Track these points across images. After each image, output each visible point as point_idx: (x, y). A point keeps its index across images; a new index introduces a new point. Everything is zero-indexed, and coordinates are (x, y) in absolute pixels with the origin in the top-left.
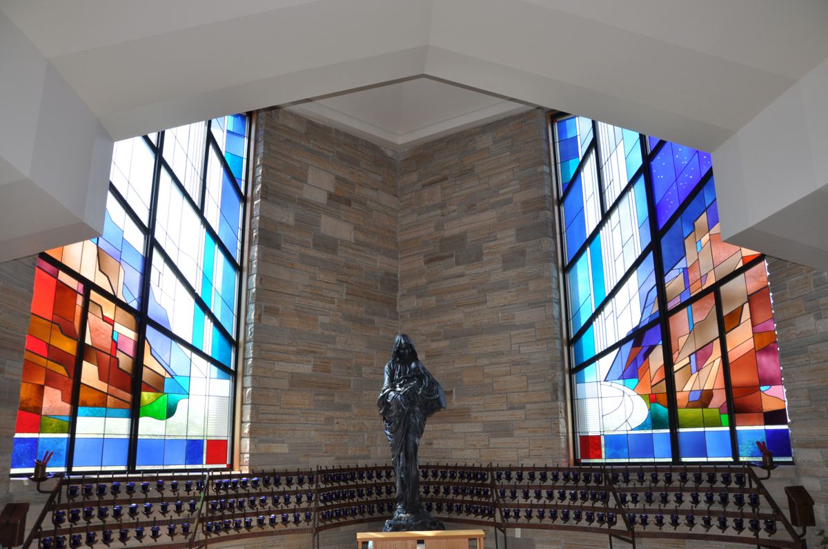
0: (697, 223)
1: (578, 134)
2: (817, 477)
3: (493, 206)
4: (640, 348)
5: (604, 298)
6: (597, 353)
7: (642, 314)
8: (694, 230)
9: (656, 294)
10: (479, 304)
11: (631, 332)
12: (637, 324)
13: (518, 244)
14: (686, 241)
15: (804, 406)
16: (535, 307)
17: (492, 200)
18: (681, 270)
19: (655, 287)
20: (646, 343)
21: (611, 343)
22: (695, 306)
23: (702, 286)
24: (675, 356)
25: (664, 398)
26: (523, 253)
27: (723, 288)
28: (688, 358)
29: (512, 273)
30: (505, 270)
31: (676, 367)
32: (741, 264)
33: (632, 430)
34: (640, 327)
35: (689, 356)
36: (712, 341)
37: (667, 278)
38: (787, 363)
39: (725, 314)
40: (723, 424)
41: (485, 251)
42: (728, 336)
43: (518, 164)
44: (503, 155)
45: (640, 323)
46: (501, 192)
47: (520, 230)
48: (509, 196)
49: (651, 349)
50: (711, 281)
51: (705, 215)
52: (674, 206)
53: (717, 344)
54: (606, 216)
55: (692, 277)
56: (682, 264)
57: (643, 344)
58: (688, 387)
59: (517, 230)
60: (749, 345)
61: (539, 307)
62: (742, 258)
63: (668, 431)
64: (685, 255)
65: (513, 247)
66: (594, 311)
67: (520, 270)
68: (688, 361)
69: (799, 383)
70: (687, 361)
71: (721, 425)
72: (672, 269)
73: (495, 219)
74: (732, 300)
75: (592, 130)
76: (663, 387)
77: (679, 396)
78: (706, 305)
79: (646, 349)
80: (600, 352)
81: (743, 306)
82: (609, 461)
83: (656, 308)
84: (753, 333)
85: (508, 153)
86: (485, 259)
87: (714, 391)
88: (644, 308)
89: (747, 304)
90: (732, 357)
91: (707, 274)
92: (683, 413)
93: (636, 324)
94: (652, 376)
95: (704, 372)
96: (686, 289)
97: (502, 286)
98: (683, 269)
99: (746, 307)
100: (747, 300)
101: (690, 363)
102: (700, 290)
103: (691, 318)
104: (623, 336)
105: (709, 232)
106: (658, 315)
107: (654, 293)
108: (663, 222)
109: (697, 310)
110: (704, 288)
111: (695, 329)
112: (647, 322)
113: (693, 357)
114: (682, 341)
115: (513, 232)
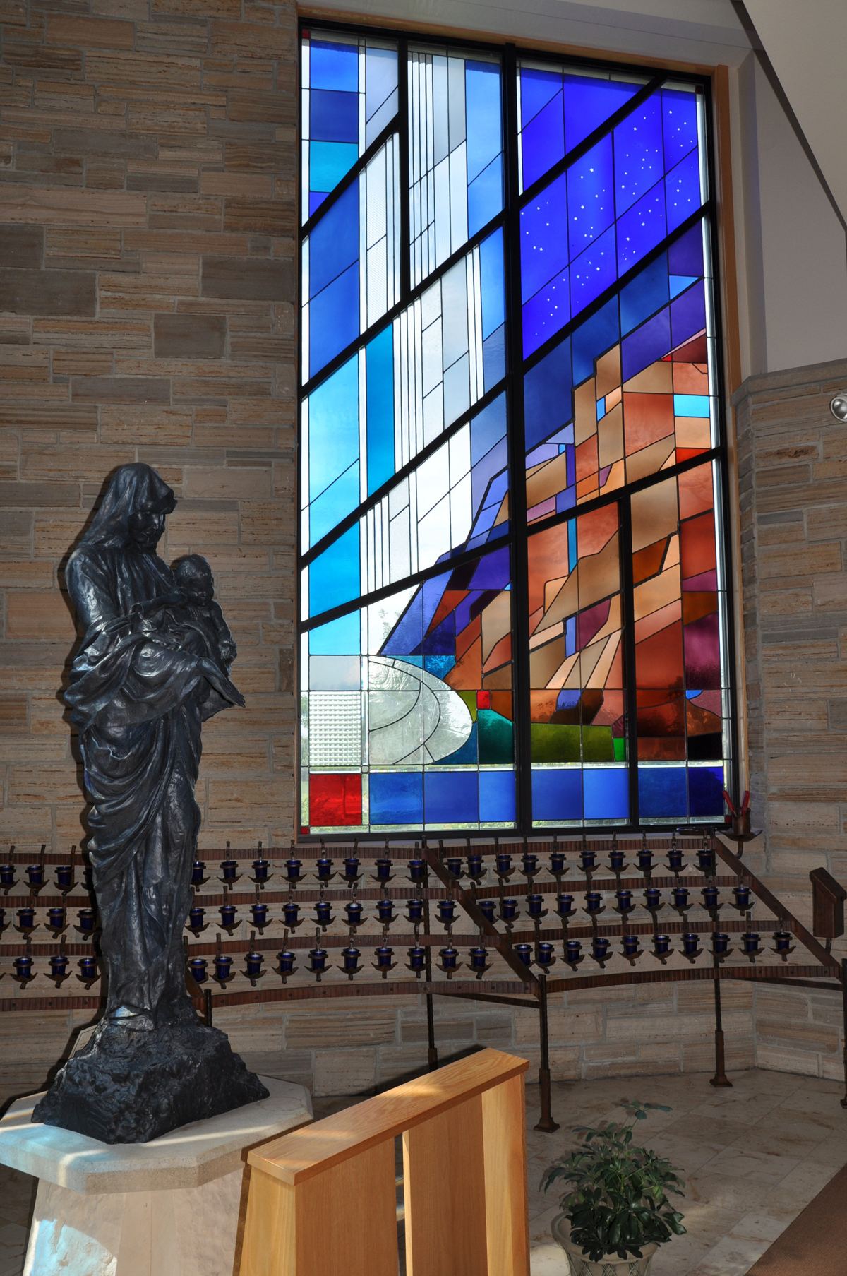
0: (601, 363)
1: (362, 89)
2: (822, 850)
3: (137, 184)
4: (465, 592)
5: (390, 475)
6: (364, 593)
7: (474, 522)
8: (594, 374)
9: (506, 487)
10: (75, 426)
11: (448, 557)
12: (462, 540)
13: (202, 299)
14: (576, 392)
15: (811, 730)
16: (244, 464)
17: (134, 168)
18: (563, 448)
19: (506, 473)
20: (477, 585)
21: (400, 574)
22: (583, 521)
23: (600, 487)
24: (534, 620)
25: (506, 700)
26: (216, 325)
27: (636, 498)
28: (562, 624)
29: (180, 369)
30: (160, 353)
31: (534, 642)
32: (671, 462)
33: (435, 763)
34: (469, 548)
35: (565, 620)
36: (609, 597)
37: (531, 460)
38: (780, 652)
39: (636, 548)
40: (617, 757)
41: (101, 294)
42: (637, 591)
43: (223, 101)
44: (180, 62)
45: (469, 539)
46: (165, 154)
47: (213, 269)
48: (192, 173)
49: (488, 597)
50: (617, 481)
51: (617, 348)
52: (560, 316)
53: (616, 602)
54: (409, 296)
55: (584, 466)
56: (565, 436)
57: (472, 585)
58: (557, 683)
59: (207, 264)
60: (674, 611)
61: (255, 464)
62: (676, 449)
63: (509, 767)
64: (572, 419)
65: (191, 304)
66: (364, 498)
67: (205, 364)
68: (561, 631)
69: (805, 689)
70: (559, 629)
71: (610, 759)
72: (544, 442)
73: (142, 220)
74: (650, 523)
75: (396, 94)
76: (506, 679)
77: (536, 698)
78: (603, 525)
79: (475, 596)
80: (372, 590)
81: (668, 539)
82: (375, 829)
83: (504, 516)
84: (683, 591)
85: (196, 62)
86: (99, 313)
87: (605, 693)
88: (480, 510)
89: (677, 536)
90: (641, 632)
91: (611, 465)
92: (542, 732)
93: (460, 539)
94: (486, 653)
95: (589, 655)
96: (568, 487)
97: (152, 394)
98: (567, 445)
99: (675, 541)
100: (676, 530)
101: (564, 634)
102: (595, 495)
103: (573, 546)
104: (428, 562)
105: (623, 383)
106: (506, 531)
107: (503, 484)
108: (531, 344)
109: (586, 532)
110: (604, 491)
111: (579, 569)
112: (483, 540)
113: (571, 623)
114: (553, 588)
115: (196, 265)
